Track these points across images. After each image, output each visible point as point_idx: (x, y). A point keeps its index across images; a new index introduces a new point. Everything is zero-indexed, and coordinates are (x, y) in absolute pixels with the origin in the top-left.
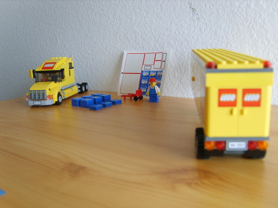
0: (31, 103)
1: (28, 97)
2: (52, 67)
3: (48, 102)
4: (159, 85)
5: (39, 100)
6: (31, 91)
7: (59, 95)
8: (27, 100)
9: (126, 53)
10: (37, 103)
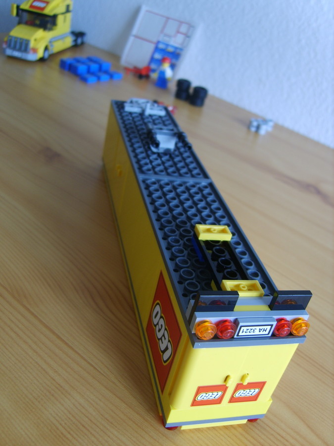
0: (9, 52)
1: (6, 42)
2: (43, 9)
3: (31, 57)
4: (173, 66)
5: (20, 50)
6: (12, 37)
7: (46, 49)
8: (4, 46)
9: (144, 9)
10: (16, 54)
